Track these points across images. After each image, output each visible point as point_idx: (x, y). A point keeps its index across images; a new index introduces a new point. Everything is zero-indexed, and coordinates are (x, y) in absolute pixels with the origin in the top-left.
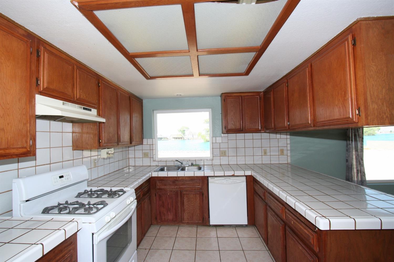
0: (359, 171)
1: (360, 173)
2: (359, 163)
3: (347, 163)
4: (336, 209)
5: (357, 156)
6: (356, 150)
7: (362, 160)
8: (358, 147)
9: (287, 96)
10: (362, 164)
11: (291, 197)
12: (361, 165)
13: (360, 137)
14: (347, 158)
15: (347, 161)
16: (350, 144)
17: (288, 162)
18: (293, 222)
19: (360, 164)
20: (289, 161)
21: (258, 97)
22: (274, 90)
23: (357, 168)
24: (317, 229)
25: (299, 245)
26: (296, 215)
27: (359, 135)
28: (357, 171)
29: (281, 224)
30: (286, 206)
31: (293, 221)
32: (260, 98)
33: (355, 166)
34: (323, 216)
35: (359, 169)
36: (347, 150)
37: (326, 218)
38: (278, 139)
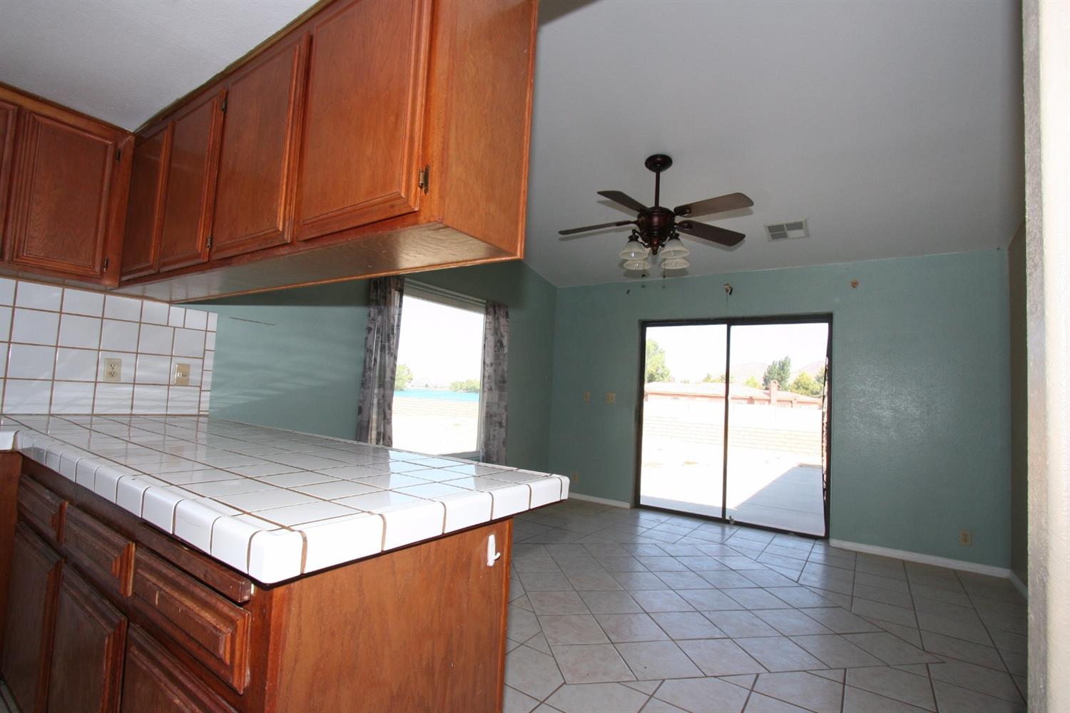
0: (382, 436)
1: (383, 440)
2: (383, 416)
3: (360, 417)
4: (329, 501)
5: (381, 398)
6: (381, 383)
7: (390, 408)
8: (385, 377)
9: (218, 146)
10: (388, 417)
11: (170, 491)
12: (386, 421)
13: (392, 355)
14: (361, 404)
15: (360, 410)
16: (370, 369)
17: (199, 411)
18: (161, 597)
19: (385, 418)
20: (205, 406)
21: (106, 146)
22: (174, 127)
23: (378, 428)
24: (252, 592)
25: (175, 689)
26: (175, 562)
27: (389, 348)
28: (379, 434)
29: (110, 622)
30: (141, 534)
31: (161, 589)
32: (118, 155)
33: (374, 425)
34: (283, 527)
35: (382, 430)
36: (363, 384)
37: (293, 531)
38: (175, 328)
